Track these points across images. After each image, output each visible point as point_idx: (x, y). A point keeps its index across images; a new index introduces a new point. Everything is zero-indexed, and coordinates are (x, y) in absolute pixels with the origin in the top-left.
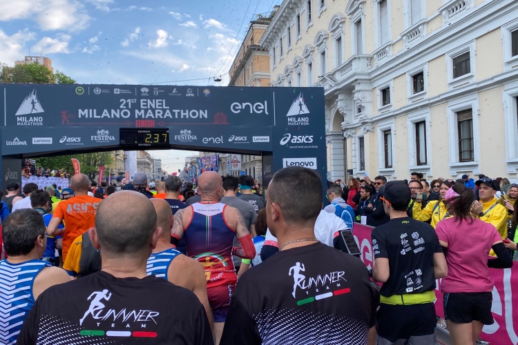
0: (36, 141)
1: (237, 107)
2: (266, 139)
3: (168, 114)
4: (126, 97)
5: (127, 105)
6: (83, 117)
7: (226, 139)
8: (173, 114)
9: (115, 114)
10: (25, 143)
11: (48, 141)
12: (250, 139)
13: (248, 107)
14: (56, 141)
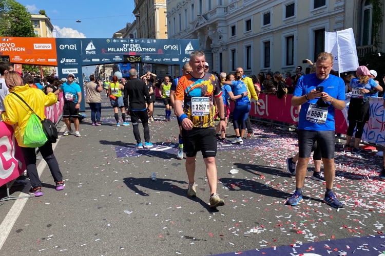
0: (94, 60)
1: (166, 47)
2: (177, 60)
3: (141, 50)
4: (125, 43)
5: (126, 46)
6: (110, 51)
7: (162, 60)
8: (143, 50)
9: (122, 50)
10: (89, 61)
11: (98, 60)
12: (171, 60)
13: (170, 47)
14: (101, 60)
